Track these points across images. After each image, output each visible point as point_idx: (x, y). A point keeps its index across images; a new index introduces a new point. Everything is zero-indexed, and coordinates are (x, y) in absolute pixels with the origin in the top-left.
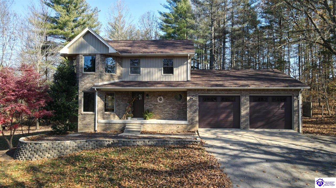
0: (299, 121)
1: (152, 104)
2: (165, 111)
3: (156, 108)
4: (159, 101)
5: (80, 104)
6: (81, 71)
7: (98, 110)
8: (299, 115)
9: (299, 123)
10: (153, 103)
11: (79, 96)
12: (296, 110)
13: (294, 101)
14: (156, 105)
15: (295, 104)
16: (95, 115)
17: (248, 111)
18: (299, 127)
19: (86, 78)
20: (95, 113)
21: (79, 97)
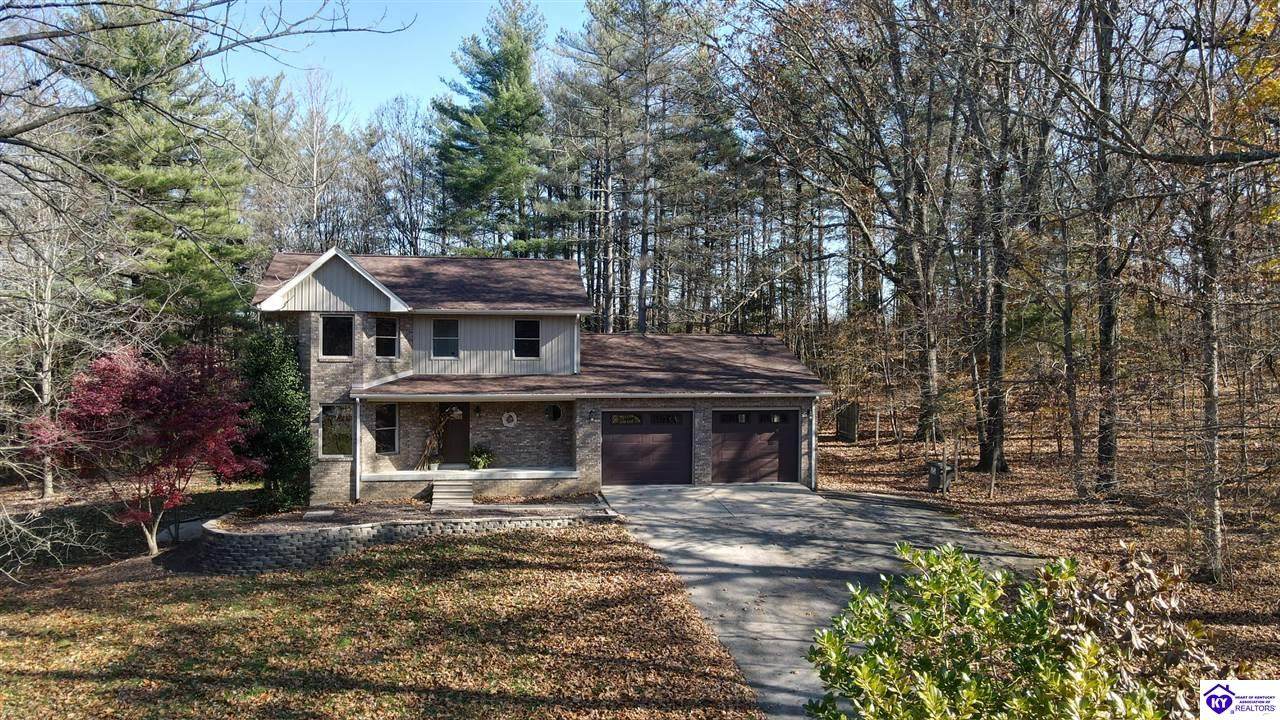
0: (811, 464)
1: (489, 430)
2: (521, 448)
3: (498, 440)
4: (505, 422)
6: (315, 355)
7: (360, 450)
8: (811, 453)
10: (492, 427)
11: (311, 415)
13: (802, 422)
14: (499, 432)
15: (805, 428)
16: (354, 462)
18: (810, 476)
20: (354, 458)
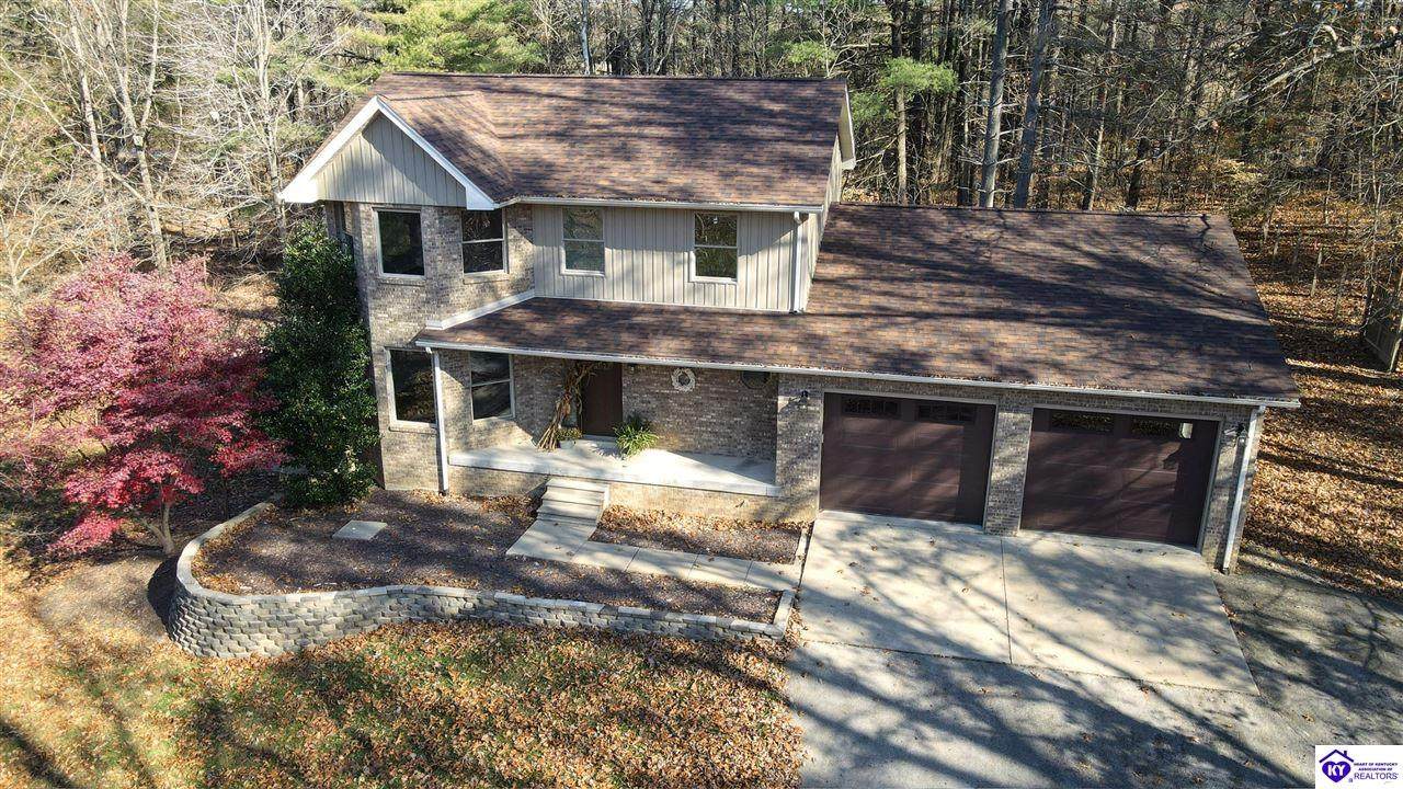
0: (1229, 523)
1: (652, 393)
2: (701, 424)
3: (667, 410)
4: (676, 385)
5: (380, 395)
6: (371, 272)
7: (446, 420)
8: (1232, 502)
9: (1227, 530)
10: (656, 389)
11: (375, 363)
12: (1224, 482)
13: (1223, 444)
14: (667, 397)
15: (1226, 457)
16: (438, 436)
17: (1019, 468)
18: (1223, 545)
19: (391, 298)
20: (438, 429)
21: (375, 369)
